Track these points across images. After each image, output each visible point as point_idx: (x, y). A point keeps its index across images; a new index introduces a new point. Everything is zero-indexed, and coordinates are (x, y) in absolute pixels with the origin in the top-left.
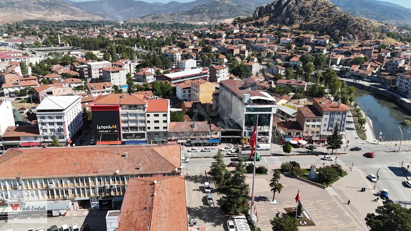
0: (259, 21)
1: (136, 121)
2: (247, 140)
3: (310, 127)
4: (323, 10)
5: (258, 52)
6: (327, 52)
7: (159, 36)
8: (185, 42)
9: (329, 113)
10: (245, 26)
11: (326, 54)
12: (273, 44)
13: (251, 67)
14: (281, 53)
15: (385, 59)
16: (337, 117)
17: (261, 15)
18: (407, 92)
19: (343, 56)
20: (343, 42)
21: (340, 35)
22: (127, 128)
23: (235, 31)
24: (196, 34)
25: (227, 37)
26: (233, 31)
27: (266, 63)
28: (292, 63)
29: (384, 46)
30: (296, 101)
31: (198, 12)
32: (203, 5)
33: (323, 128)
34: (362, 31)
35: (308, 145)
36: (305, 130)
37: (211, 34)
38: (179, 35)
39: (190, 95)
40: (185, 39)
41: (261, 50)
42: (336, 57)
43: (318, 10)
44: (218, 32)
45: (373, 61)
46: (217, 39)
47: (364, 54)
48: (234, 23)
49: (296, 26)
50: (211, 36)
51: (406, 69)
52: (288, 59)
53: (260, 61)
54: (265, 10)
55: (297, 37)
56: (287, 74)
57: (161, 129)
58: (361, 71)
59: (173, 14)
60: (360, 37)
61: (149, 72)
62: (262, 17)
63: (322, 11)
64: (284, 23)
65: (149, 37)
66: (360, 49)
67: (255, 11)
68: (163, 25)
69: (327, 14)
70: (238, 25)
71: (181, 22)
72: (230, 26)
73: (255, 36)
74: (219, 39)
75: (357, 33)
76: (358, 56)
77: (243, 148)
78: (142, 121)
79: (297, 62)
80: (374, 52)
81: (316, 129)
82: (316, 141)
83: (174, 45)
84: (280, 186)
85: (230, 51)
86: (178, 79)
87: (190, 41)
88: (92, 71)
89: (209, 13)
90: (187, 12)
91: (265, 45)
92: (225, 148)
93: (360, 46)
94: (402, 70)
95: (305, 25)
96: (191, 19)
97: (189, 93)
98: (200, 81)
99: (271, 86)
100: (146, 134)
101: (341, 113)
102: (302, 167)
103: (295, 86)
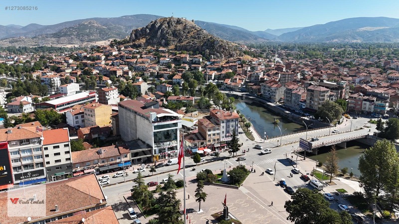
0: (136, 43)
1: (31, 158)
2: (158, 157)
3: (212, 136)
4: (193, 32)
5: (141, 72)
6: (202, 69)
7: (24, 61)
8: (60, 66)
9: (225, 121)
10: (123, 48)
11: (202, 71)
12: (154, 64)
13: (139, 86)
14: (163, 72)
15: (248, 72)
16: (231, 124)
17: (137, 38)
18: (270, 97)
19: (216, 72)
20: (213, 60)
21: (210, 54)
22: (20, 168)
23: (114, 53)
24: (71, 57)
25: (106, 59)
26: (112, 53)
27: (151, 82)
28: (175, 81)
29: (244, 62)
30: (189, 114)
31: (65, 35)
32: (70, 28)
33: (222, 135)
34: (227, 50)
35: (212, 152)
36: (207, 139)
37: (88, 56)
38: (49, 58)
39: (83, 121)
40: (59, 63)
41: (144, 70)
42: (211, 73)
43: (188, 33)
44: (95, 54)
45: (240, 75)
46: (96, 62)
47: (232, 69)
48: (112, 45)
49: (172, 47)
50: (89, 59)
51: (265, 79)
52: (171, 77)
53: (145, 80)
54: (141, 33)
55: (174, 57)
56: (174, 91)
57: (64, 162)
58: (233, 84)
59: (35, 37)
60: (225, 56)
61: (25, 101)
62: (139, 40)
63: (192, 34)
64: (160, 44)
65: (12, 62)
66: (228, 65)
67: (131, 34)
68: (25, 49)
69: (197, 36)
70: (115, 47)
71: (47, 45)
72: (108, 48)
73: (136, 57)
74: (98, 61)
75: (223, 52)
76: (227, 71)
77: (156, 166)
78: (38, 157)
79: (179, 79)
80: (239, 68)
81: (216, 137)
82: (217, 148)
83: (46, 70)
84: (205, 195)
85: (112, 72)
86: (63, 105)
87: (66, 64)
89: (78, 36)
90: (52, 34)
91: (146, 65)
92: (138, 169)
93: (227, 63)
94: (263, 80)
95: (180, 46)
96: (58, 42)
97: (83, 119)
98: (94, 105)
99: (163, 103)
100: (45, 170)
101: (234, 120)
102: (214, 173)
103: (184, 101)
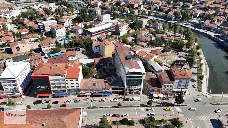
3: (166, 87)
6: (192, 7)
13: (142, 21)
14: (163, 7)
22: (55, 87)
28: (169, 16)
30: (165, 53)
36: (163, 88)
42: (197, 11)
45: (220, 16)
57: (75, 88)
58: (211, 25)
61: (79, 27)
66: (213, 6)
76: (211, 12)
79: (172, 15)
80: (222, 9)
81: (170, 88)
88: (45, 27)
91: (154, 1)
97: (100, 49)
100: (66, 90)
